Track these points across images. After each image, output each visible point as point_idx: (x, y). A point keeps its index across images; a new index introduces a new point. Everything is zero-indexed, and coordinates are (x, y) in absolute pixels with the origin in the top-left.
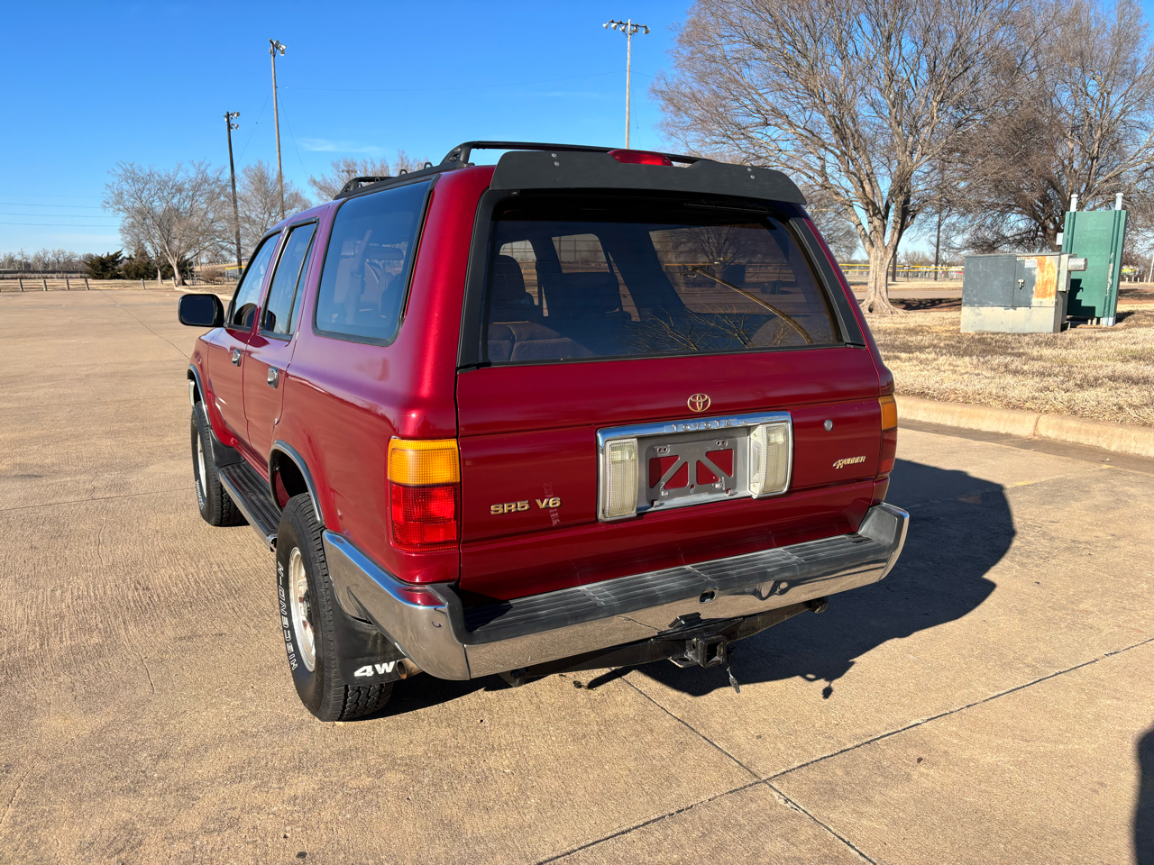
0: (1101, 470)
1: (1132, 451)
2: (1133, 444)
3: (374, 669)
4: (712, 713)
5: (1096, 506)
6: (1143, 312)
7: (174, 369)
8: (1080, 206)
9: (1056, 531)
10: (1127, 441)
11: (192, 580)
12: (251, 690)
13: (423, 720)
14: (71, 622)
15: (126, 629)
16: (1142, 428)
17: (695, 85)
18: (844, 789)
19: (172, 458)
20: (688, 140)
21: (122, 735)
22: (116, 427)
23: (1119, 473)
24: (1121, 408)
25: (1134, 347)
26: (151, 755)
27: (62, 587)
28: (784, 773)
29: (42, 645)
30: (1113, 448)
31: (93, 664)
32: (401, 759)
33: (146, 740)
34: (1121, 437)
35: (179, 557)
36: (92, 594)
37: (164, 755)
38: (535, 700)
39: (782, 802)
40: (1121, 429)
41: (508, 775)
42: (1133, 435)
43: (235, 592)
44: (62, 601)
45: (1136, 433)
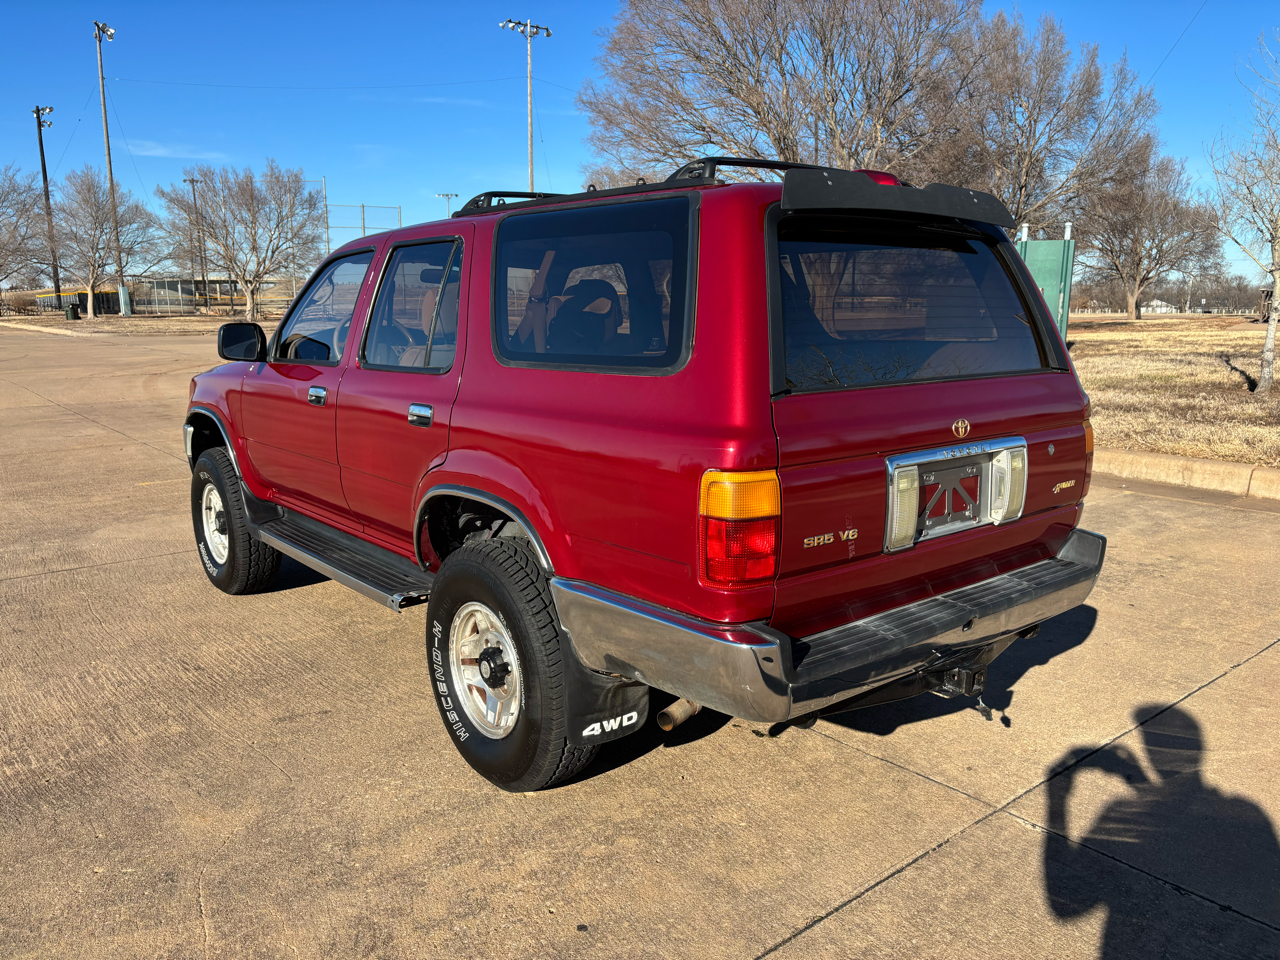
0: (1126, 496)
1: (1143, 477)
2: (1144, 470)
3: (602, 727)
4: (909, 750)
5: (1141, 530)
6: (1082, 342)
7: (45, 417)
8: (1033, 235)
9: (1118, 555)
10: (1139, 468)
11: (249, 656)
12: (404, 768)
13: (620, 782)
14: (131, 712)
15: (207, 715)
16: (1151, 454)
17: (629, 96)
18: (1080, 810)
19: (117, 519)
20: (622, 155)
21: (286, 827)
22: (18, 487)
23: (1143, 498)
24: (1127, 435)
25: (1099, 376)
26: (336, 845)
27: (89, 673)
28: (1014, 800)
29: (112, 739)
30: (1125, 475)
31: (193, 755)
32: (623, 823)
33: (319, 831)
34: (1131, 464)
35: (213, 632)
36: (135, 679)
37: (350, 845)
38: (724, 752)
39: (1029, 827)
40: (1131, 456)
41: (746, 828)
42: (1144, 461)
43: (312, 666)
44: (103, 689)
45: (1146, 459)
